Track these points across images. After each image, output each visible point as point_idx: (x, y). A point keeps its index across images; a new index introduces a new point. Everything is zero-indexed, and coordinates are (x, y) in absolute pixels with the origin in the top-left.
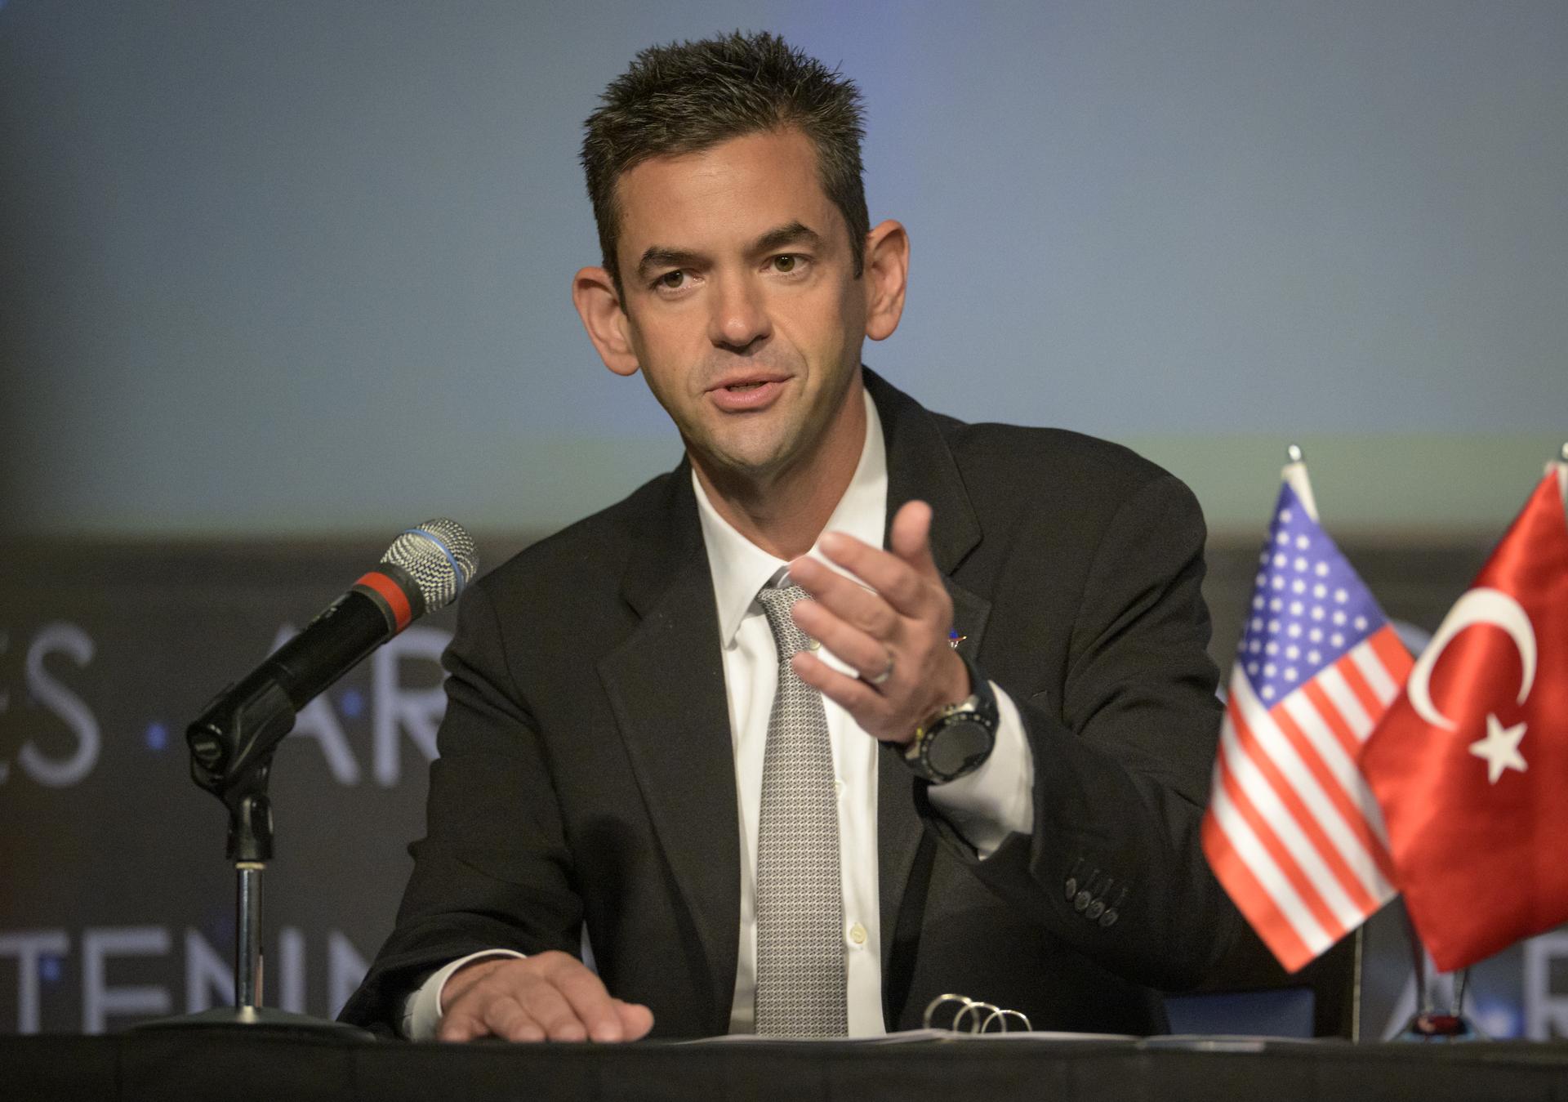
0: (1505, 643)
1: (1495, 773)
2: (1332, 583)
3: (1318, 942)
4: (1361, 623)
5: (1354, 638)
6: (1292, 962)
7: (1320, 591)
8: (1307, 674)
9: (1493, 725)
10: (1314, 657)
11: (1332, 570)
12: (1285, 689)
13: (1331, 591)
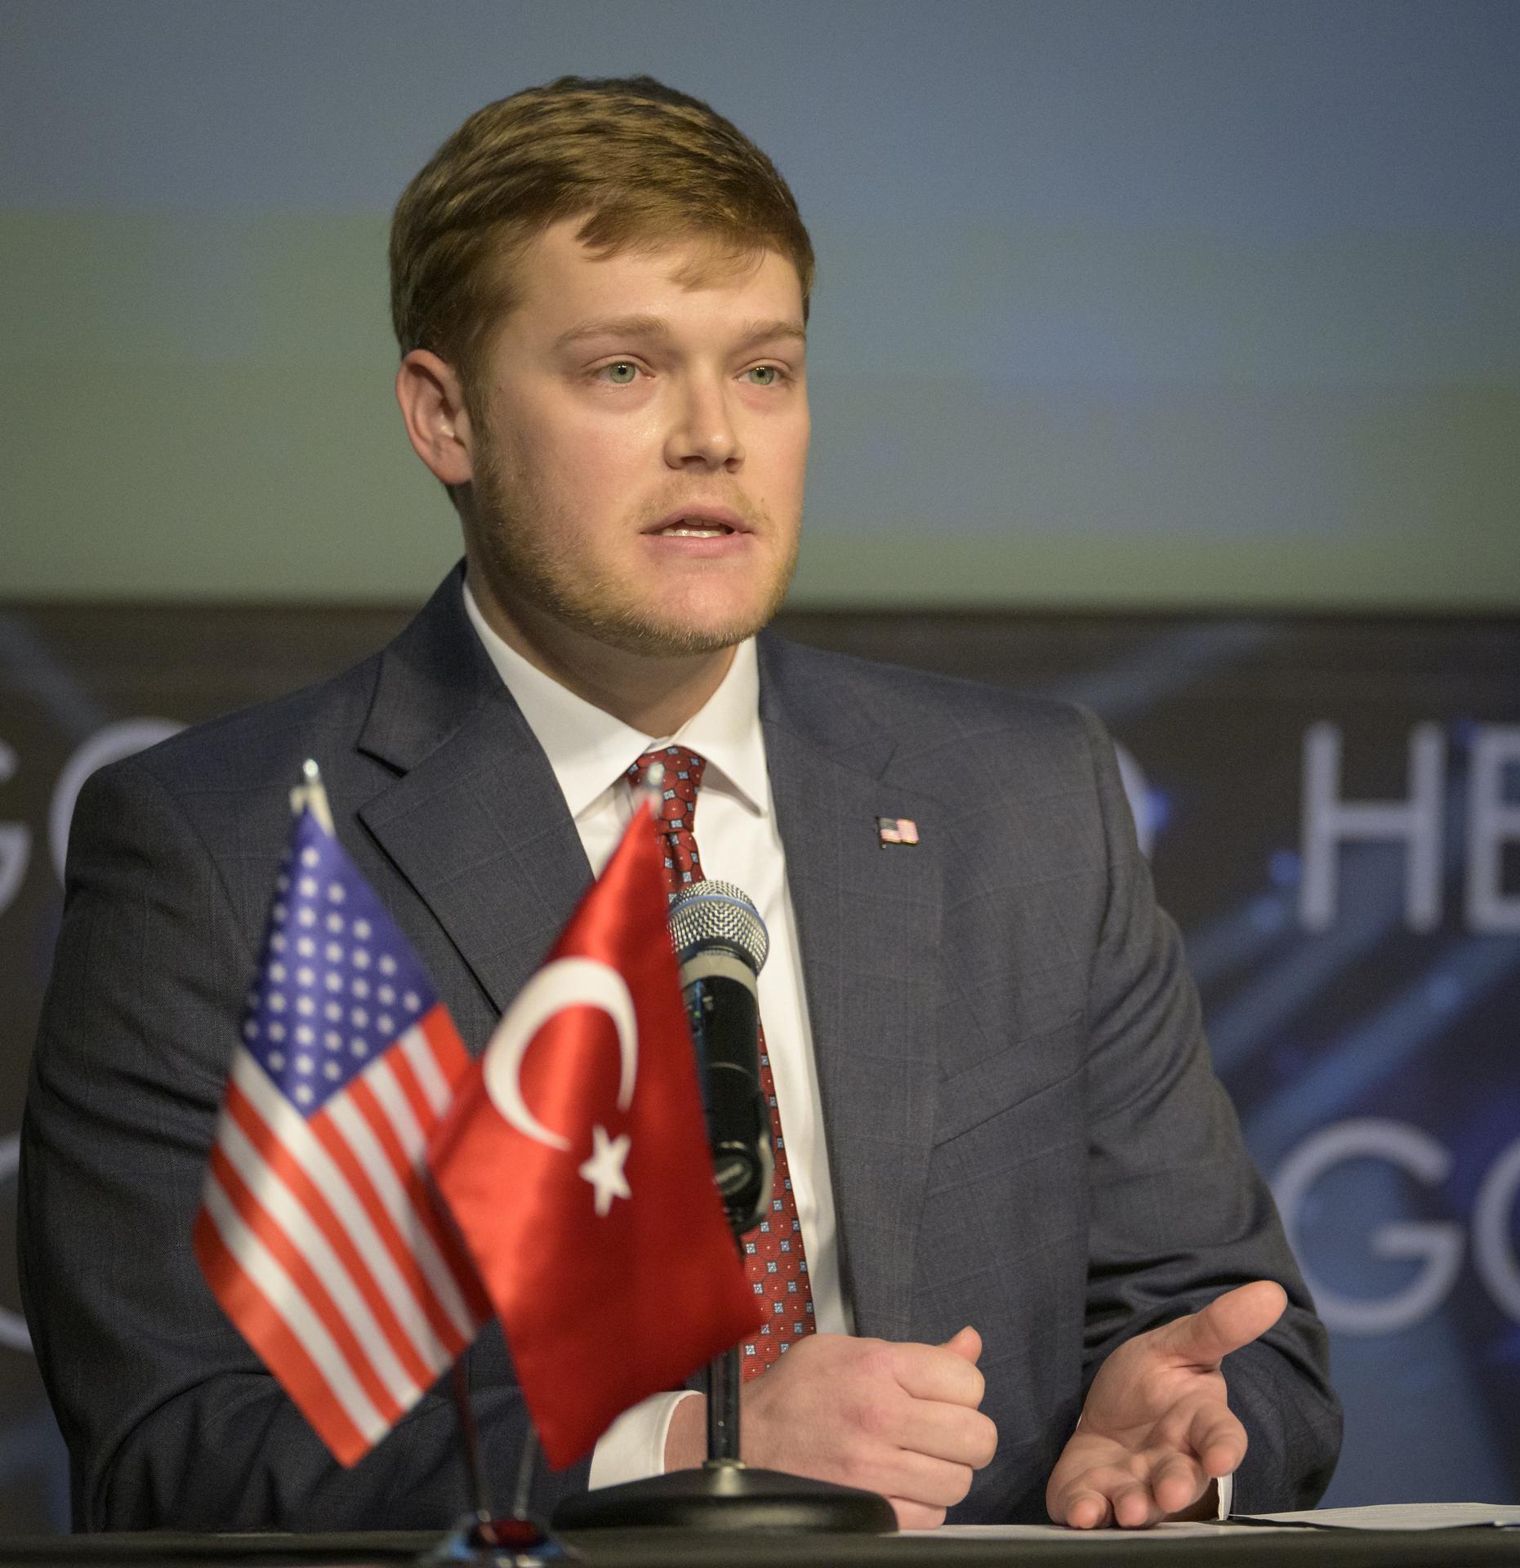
0: (601, 1023)
1: (603, 1202)
2: (376, 947)
3: (373, 1427)
4: (412, 1002)
5: (404, 1021)
6: (348, 1456)
7: (361, 959)
8: (352, 1069)
9: (600, 1138)
10: (359, 1048)
11: (375, 929)
12: (325, 1090)
13: (375, 959)
